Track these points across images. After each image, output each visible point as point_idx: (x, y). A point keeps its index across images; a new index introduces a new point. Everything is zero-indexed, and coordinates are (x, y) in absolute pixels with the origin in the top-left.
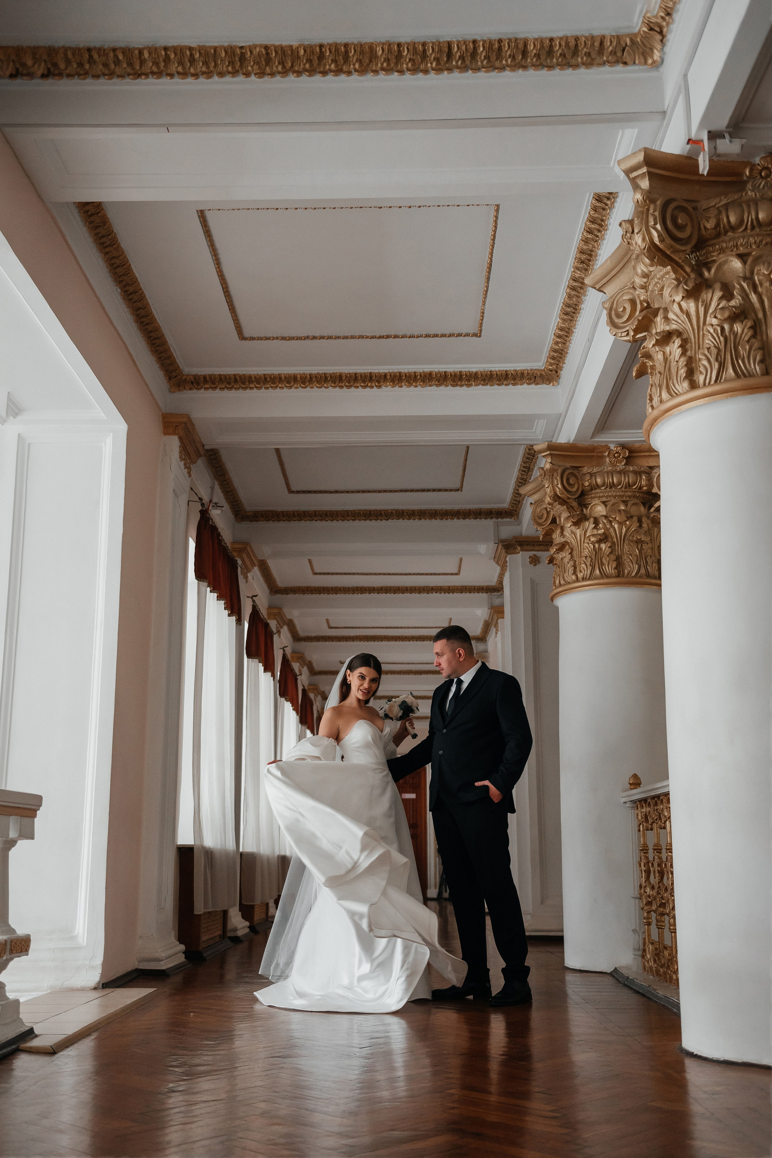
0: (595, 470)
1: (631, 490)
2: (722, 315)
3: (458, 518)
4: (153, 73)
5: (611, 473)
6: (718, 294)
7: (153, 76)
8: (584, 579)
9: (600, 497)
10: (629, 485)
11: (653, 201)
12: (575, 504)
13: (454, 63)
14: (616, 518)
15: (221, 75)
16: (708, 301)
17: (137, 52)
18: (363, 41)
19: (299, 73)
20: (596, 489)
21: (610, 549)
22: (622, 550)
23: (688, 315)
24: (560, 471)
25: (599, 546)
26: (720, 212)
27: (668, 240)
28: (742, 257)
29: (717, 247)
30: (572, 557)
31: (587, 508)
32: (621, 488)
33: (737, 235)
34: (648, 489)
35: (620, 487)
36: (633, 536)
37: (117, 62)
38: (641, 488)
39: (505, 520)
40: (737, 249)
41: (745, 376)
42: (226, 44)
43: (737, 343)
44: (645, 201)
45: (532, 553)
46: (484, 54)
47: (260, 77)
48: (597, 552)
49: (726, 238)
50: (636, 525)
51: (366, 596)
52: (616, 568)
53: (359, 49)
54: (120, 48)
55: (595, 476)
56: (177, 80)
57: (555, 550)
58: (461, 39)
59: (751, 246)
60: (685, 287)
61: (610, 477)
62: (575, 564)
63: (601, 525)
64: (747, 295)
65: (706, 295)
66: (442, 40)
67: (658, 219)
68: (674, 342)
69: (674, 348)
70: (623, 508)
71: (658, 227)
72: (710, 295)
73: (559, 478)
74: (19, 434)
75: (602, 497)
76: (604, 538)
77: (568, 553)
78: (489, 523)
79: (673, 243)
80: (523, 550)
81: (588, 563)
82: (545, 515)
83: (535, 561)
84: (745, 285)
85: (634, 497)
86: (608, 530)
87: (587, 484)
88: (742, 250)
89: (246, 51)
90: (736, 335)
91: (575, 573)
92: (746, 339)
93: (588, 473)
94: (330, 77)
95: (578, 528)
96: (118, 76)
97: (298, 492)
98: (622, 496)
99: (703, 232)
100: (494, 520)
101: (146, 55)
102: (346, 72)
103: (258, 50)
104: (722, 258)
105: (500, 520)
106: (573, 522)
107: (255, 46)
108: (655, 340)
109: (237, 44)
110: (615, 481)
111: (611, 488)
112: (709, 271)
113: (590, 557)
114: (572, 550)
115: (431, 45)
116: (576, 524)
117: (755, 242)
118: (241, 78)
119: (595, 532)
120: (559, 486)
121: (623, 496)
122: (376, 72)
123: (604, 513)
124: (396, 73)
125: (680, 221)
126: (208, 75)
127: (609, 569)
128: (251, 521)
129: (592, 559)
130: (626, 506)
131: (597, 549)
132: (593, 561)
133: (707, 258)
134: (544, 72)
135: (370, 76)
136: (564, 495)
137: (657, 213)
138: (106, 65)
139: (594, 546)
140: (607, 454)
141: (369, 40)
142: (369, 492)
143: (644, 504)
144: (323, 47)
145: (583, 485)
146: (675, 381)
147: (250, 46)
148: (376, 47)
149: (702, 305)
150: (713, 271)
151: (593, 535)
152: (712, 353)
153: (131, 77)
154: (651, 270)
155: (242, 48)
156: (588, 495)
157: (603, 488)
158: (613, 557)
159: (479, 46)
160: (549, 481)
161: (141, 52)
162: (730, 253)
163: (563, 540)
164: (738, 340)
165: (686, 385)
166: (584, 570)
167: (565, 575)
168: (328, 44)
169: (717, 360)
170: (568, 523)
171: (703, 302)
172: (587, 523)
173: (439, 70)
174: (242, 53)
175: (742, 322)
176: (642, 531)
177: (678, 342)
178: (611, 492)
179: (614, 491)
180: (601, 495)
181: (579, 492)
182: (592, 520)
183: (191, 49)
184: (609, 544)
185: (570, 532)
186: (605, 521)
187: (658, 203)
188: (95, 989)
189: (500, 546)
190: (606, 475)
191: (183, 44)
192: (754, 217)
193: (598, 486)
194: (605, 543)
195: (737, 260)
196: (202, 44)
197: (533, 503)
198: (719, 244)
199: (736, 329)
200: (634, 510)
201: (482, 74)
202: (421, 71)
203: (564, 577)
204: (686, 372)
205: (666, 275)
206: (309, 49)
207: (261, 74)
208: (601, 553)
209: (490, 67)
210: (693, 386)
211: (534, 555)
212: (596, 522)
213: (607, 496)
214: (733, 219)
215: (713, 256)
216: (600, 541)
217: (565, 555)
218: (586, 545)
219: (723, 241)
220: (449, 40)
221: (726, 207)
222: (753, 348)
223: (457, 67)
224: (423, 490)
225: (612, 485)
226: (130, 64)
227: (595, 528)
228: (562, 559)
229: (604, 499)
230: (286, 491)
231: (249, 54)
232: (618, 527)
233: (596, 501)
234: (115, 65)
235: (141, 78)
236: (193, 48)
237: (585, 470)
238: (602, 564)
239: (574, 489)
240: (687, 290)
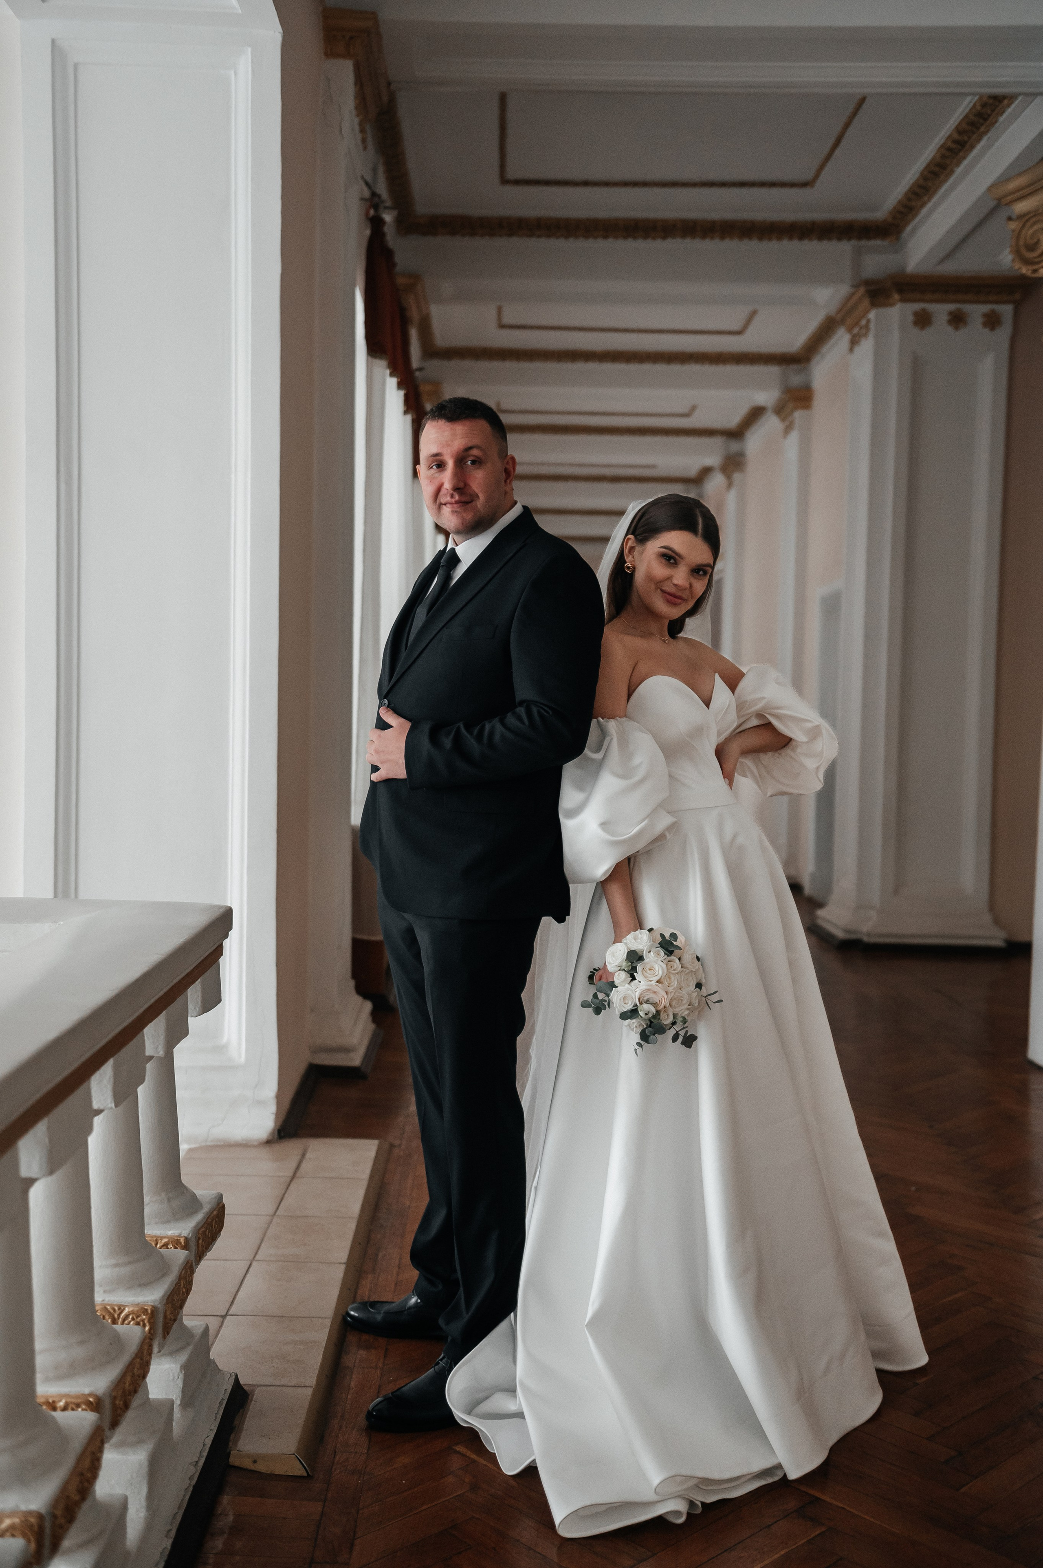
3: (791, 238)
39: (873, 243)
45: (918, 306)
51: (580, 366)
74: (53, 41)
78: (845, 248)
80: (904, 300)
83: (923, 320)
97: (517, 182)
100: (854, 242)
105: (864, 243)
128: (424, 234)
142: (645, 184)
189: (861, 291)
197: (1014, 217)
211: (924, 310)
224: (743, 184)
230: (496, 178)
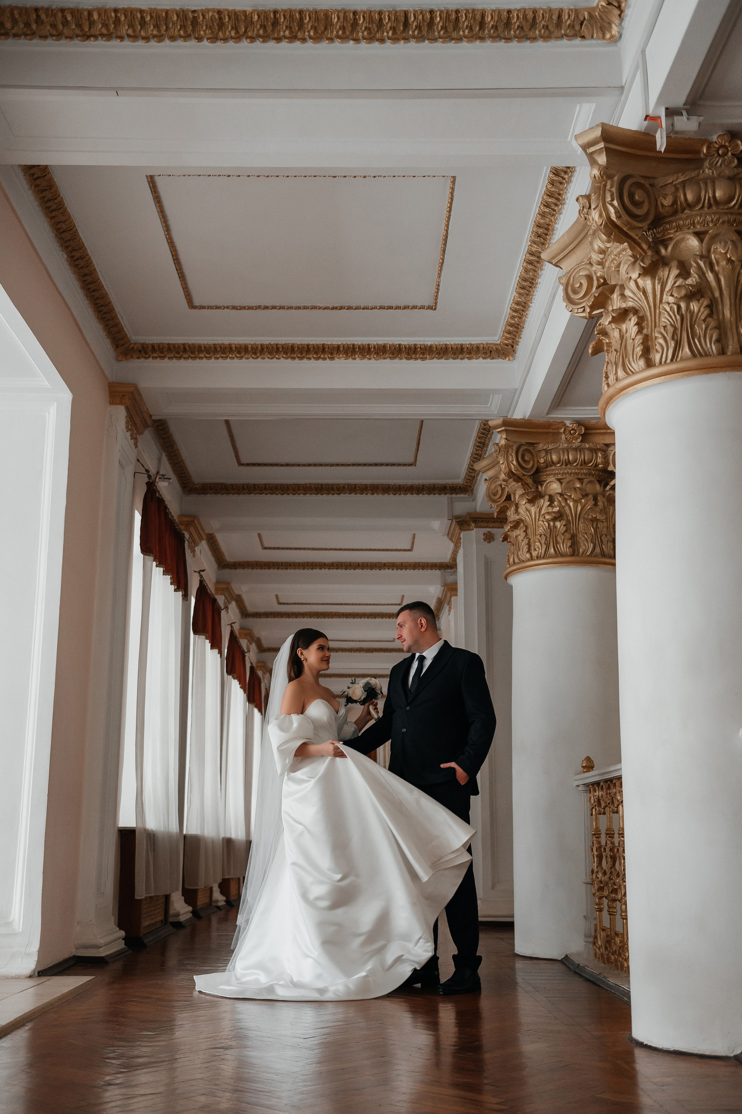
0: (550, 447)
1: (587, 467)
2: (679, 293)
3: (412, 494)
4: (102, 35)
5: (567, 450)
6: (675, 272)
7: (102, 38)
8: (538, 558)
9: (555, 474)
10: (584, 463)
11: (610, 177)
12: (530, 481)
13: (410, 33)
14: (571, 495)
15: (173, 38)
16: (665, 279)
17: (86, 13)
18: (319, 8)
19: (252, 39)
20: (551, 466)
21: (565, 527)
22: (577, 529)
23: (645, 292)
24: (514, 448)
25: (554, 524)
26: (677, 189)
27: (625, 217)
28: (699, 235)
29: (674, 224)
30: (527, 535)
31: (542, 485)
32: (577, 465)
33: (694, 213)
34: (603, 467)
35: (575, 464)
36: (588, 515)
37: (65, 23)
38: (596, 465)
39: (459, 495)
40: (694, 227)
41: (701, 355)
42: (178, 8)
43: (693, 323)
44: (602, 177)
45: (486, 530)
46: (441, 24)
47: (211, 42)
48: (552, 530)
49: (683, 216)
50: (591, 503)
52: (571, 547)
53: (314, 16)
54: (69, 9)
55: (551, 452)
56: (127, 42)
57: (509, 527)
58: (417, 9)
59: (708, 224)
60: (642, 264)
61: (566, 453)
62: (529, 542)
63: (556, 503)
64: (704, 274)
65: (663, 273)
66: (398, 9)
67: (615, 195)
68: (630, 320)
69: (630, 326)
70: (578, 485)
71: (615, 203)
72: (666, 273)
73: (514, 454)
75: (557, 474)
76: (559, 516)
77: (522, 531)
78: (443, 499)
79: (629, 219)
80: (477, 527)
81: (543, 542)
82: (500, 492)
83: (489, 538)
84: (702, 263)
85: (590, 474)
86: (563, 507)
87: (542, 461)
88: (699, 228)
89: (198, 15)
90: (692, 313)
91: (529, 551)
92: (703, 317)
93: (543, 449)
94: (284, 44)
95: (533, 506)
96: (66, 38)
97: (248, 465)
98: (577, 474)
99: (660, 209)
100: (448, 495)
101: (96, 16)
102: (301, 39)
103: (210, 14)
104: (679, 236)
105: (454, 495)
106: (527, 499)
107: (208, 11)
108: (611, 317)
109: (189, 8)
110: (571, 458)
111: (566, 465)
112: (666, 248)
113: (544, 535)
114: (527, 527)
115: (387, 14)
116: (531, 501)
117: (712, 220)
118: (193, 42)
119: (550, 510)
120: (514, 462)
121: (579, 473)
122: (331, 40)
123: (560, 491)
124: (352, 42)
125: (637, 198)
126: (160, 38)
127: (564, 547)
128: (199, 494)
129: (547, 537)
130: (582, 483)
131: (552, 528)
132: (548, 539)
133: (664, 235)
134: (502, 44)
135: (325, 44)
136: (519, 472)
137: (614, 190)
138: (54, 26)
139: (549, 524)
140: (562, 430)
141: (324, 8)
143: (600, 482)
144: (278, 13)
145: (538, 461)
146: (631, 359)
147: (202, 10)
148: (332, 15)
149: (659, 283)
150: (670, 248)
151: (548, 513)
152: (669, 332)
153: (79, 38)
154: (608, 246)
155: (194, 12)
156: (543, 472)
157: (558, 465)
158: (568, 536)
159: (436, 16)
160: (504, 457)
161: (90, 13)
162: (687, 231)
163: (517, 517)
164: (694, 319)
165: (642, 363)
166: (539, 548)
167: (519, 553)
168: (282, 10)
169: (673, 338)
170: (523, 500)
171: (659, 280)
172: (542, 501)
173: (395, 39)
174: (194, 17)
175: (699, 301)
176: (597, 509)
177: (634, 320)
178: (566, 469)
179: (570, 469)
180: (557, 472)
181: (535, 469)
182: (547, 498)
183: (141, 11)
184: (564, 523)
185: (525, 510)
186: (560, 499)
187: (616, 178)
188: (31, 977)
189: (454, 522)
190: (561, 452)
191: (133, 6)
192: (711, 195)
193: (553, 464)
194: (560, 521)
195: (694, 238)
196: (153, 7)
197: (487, 479)
198: (676, 221)
199: (692, 308)
200: (589, 488)
201: (439, 45)
202: (377, 40)
203: (518, 555)
204: (643, 350)
205: (623, 251)
206: (263, 15)
207: (214, 39)
208: (556, 532)
209: (447, 38)
210: (649, 364)
211: (489, 532)
212: (551, 500)
213: (562, 473)
214: (690, 197)
215: (670, 234)
216: (554, 519)
217: (519, 532)
218: (541, 522)
219: (680, 219)
220: (405, 9)
221: (684, 184)
222: (710, 328)
223: (414, 37)
225: (568, 463)
226: (79, 26)
227: (549, 506)
228: (516, 537)
229: (560, 477)
230: (236, 463)
231: (201, 18)
232: (574, 505)
233: (551, 478)
234: (64, 26)
235: (90, 40)
236: (144, 11)
237: (541, 446)
238: (557, 542)
239: (530, 466)
240: (643, 267)
